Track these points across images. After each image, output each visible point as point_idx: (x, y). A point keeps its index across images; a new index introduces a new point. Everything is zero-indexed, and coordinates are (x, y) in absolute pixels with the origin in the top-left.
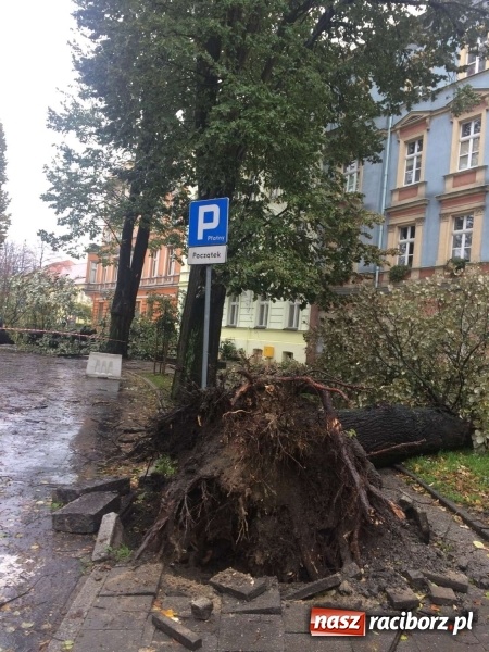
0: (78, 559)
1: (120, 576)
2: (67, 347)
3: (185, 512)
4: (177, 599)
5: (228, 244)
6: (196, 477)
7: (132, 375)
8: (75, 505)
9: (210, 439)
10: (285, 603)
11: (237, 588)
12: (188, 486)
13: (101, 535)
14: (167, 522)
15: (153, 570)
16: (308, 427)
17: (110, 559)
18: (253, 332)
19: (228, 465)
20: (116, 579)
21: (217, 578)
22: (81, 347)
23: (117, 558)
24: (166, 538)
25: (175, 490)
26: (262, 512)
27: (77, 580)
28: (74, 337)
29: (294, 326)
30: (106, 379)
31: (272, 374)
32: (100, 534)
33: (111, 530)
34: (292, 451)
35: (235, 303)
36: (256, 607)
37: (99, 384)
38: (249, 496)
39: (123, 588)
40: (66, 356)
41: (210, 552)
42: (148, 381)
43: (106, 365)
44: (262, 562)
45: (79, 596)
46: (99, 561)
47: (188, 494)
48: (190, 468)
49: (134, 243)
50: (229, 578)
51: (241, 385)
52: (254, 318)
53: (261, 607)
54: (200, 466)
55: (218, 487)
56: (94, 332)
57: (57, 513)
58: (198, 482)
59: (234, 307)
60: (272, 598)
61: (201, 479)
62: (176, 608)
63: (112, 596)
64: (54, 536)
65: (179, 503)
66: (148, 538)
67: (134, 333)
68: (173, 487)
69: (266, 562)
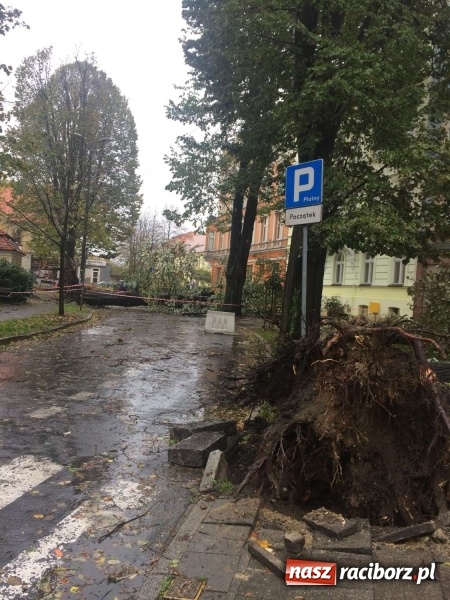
0: (188, 489)
1: (223, 507)
2: (191, 307)
3: (281, 453)
4: (273, 531)
5: (323, 203)
6: (291, 422)
7: (244, 331)
8: (187, 442)
9: (304, 387)
10: (376, 545)
11: (329, 526)
12: (284, 430)
13: (207, 469)
14: (265, 461)
15: (251, 504)
16: (400, 376)
17: (214, 491)
18: (359, 289)
19: (321, 411)
20: (219, 509)
21: (310, 516)
22: (202, 307)
23: (221, 490)
24: (266, 476)
25: (273, 432)
26: (356, 458)
27: (186, 506)
28: (196, 299)
29: (400, 283)
30: (222, 334)
31: (363, 325)
32: (207, 467)
33: (216, 466)
34: (383, 399)
35: (340, 263)
36: (346, 546)
37: (216, 339)
38: (341, 441)
39: (224, 517)
40: (189, 315)
41: (309, 491)
42: (258, 335)
43: (222, 322)
44: (357, 505)
45: (187, 521)
46: (205, 492)
47: (284, 437)
48: (286, 413)
49: (244, 212)
50: (322, 516)
51: (333, 336)
52: (359, 276)
53: (352, 546)
54: (295, 411)
55: (312, 432)
56: (213, 293)
57: (172, 448)
58: (293, 426)
59: (339, 266)
60: (363, 539)
61: (296, 424)
62: (271, 540)
63: (215, 523)
64: (170, 468)
65: (276, 444)
66: (248, 475)
67: (247, 293)
68: (270, 431)
69: (361, 505)
